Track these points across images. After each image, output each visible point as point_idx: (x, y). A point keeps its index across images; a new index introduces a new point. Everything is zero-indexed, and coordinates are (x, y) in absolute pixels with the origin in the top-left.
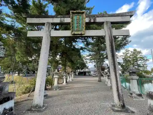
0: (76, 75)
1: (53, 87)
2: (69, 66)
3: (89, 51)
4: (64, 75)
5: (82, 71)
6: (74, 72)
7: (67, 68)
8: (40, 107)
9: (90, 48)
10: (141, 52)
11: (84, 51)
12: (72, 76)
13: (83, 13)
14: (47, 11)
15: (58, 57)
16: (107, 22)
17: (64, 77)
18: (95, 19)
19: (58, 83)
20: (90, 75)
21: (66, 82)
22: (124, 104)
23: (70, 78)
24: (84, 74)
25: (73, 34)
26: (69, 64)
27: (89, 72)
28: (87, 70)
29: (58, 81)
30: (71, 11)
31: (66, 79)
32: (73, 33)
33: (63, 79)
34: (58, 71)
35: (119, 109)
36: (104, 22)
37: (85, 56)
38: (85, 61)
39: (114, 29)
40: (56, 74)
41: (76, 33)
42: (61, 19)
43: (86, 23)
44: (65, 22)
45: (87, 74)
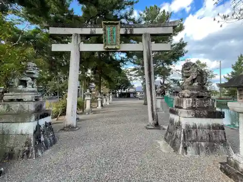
0: (116, 97)
1: (85, 111)
2: (105, 85)
3: (134, 63)
4: (98, 96)
5: (125, 92)
6: (113, 93)
7: (101, 88)
8: (73, 127)
9: (135, 60)
10: (205, 65)
11: (125, 64)
12: (109, 99)
13: (117, 24)
14: (72, 11)
15: (89, 71)
16: (146, 34)
17: (99, 99)
18: (131, 31)
19: (91, 107)
20: (135, 97)
21: (102, 106)
22: (157, 123)
23: (107, 101)
24: (127, 96)
25: (106, 49)
26: (104, 81)
27: (135, 93)
28: (131, 90)
29: (91, 105)
30: (103, 22)
31: (102, 102)
32: (106, 47)
33: (97, 102)
34: (91, 92)
35: (153, 127)
36: (142, 34)
37: (129, 70)
38: (129, 77)
39: (154, 42)
40: (88, 95)
41: (109, 47)
42: (91, 30)
43: (121, 35)
44: (96, 33)
45: (132, 95)
